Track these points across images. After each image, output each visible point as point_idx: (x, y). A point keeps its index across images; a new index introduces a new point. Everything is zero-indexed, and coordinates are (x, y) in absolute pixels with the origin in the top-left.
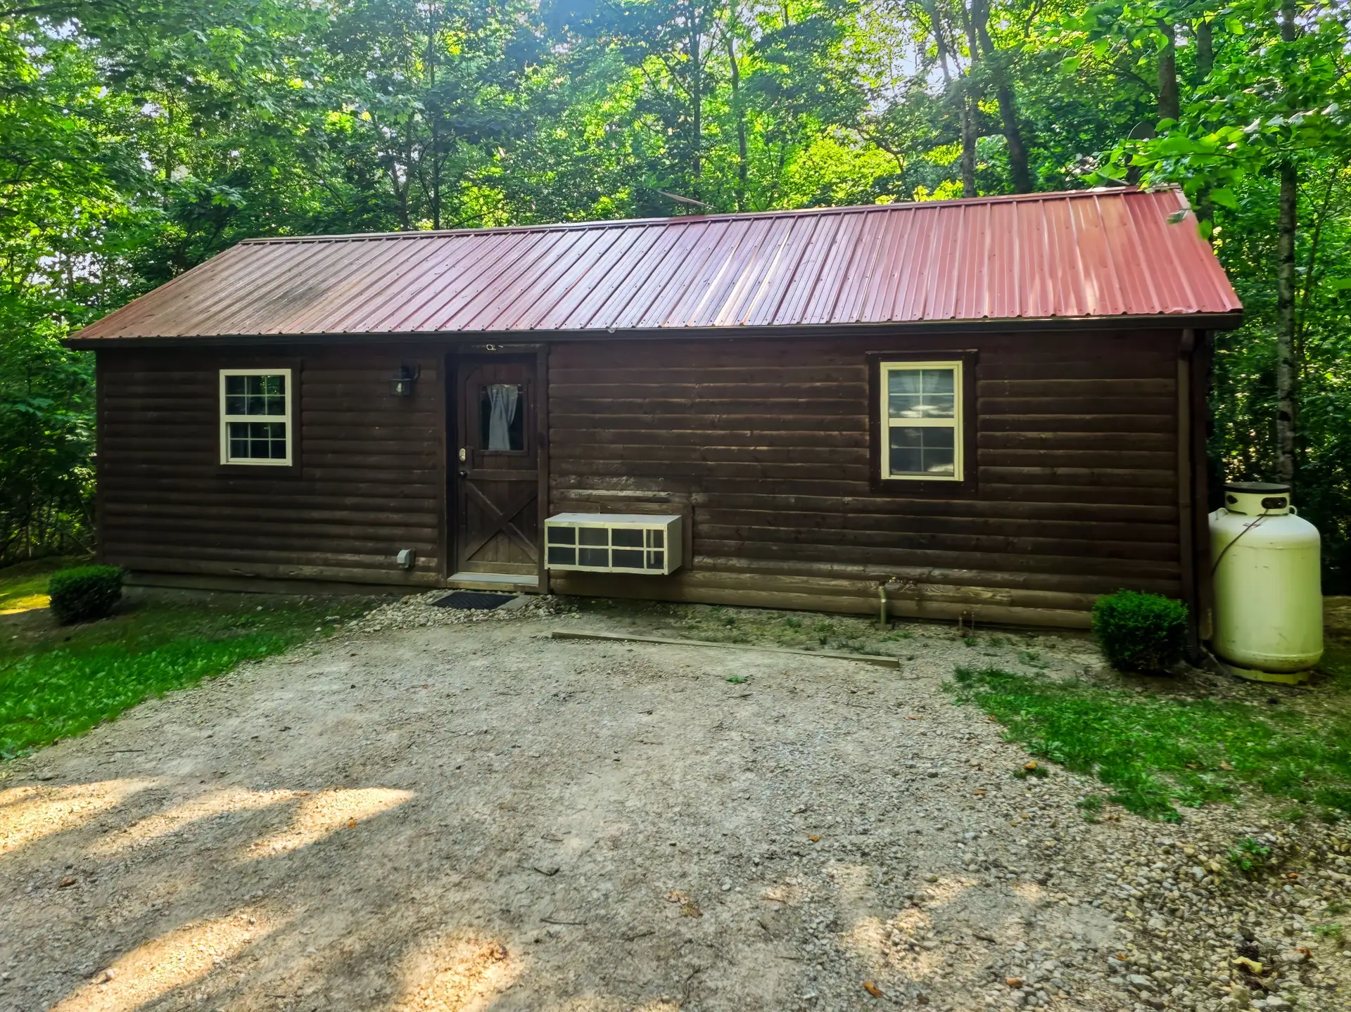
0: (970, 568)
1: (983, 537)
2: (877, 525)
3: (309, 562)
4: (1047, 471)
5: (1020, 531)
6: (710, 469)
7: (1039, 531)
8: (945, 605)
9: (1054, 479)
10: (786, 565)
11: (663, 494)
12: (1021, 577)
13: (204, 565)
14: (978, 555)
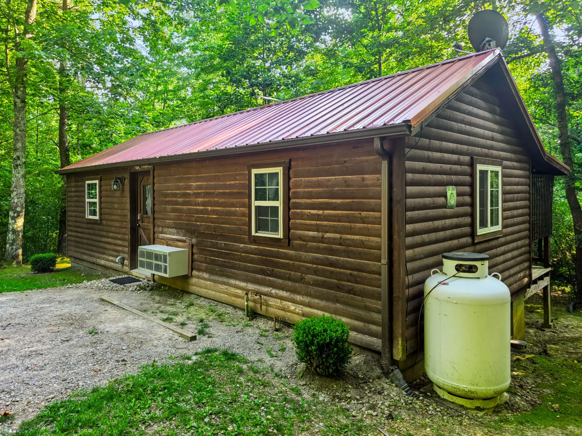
0: (287, 291)
1: (292, 273)
2: (252, 261)
3: (103, 259)
4: (320, 234)
5: (308, 271)
6: (198, 226)
7: (316, 272)
8: (276, 310)
9: (322, 240)
10: (221, 279)
11: (184, 238)
12: (307, 299)
13: (85, 257)
14: (290, 283)
